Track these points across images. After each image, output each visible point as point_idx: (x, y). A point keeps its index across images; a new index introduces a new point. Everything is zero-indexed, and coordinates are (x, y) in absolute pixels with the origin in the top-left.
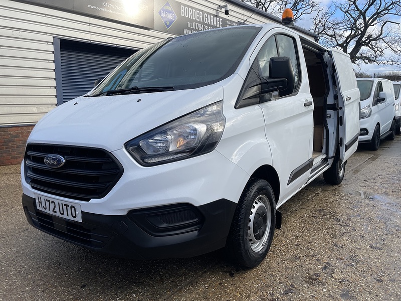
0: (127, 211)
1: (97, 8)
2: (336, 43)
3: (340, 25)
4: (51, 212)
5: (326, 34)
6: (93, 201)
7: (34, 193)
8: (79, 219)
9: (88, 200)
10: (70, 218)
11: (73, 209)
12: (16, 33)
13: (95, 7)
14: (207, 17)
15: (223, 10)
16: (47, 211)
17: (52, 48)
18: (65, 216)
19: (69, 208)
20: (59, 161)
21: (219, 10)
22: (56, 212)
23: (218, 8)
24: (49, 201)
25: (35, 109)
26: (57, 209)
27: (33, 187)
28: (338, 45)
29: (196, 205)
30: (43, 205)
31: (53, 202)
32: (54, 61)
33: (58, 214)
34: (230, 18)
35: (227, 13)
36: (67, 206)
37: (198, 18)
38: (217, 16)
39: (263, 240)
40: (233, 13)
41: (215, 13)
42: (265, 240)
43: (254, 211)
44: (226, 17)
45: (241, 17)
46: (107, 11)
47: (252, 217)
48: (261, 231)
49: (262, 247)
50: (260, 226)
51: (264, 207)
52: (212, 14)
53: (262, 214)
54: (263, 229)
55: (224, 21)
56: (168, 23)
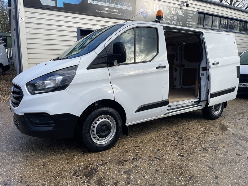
0: (24, 114)
1: (101, 12)
6: (16, 108)
12: (58, 28)
13: (99, 11)
14: (173, 10)
15: (185, 4)
17: (76, 35)
21: (182, 4)
23: (182, 3)
29: (50, 114)
34: (191, 9)
35: (187, 6)
37: (167, 11)
38: (181, 9)
39: (108, 140)
40: (193, 6)
41: (179, 7)
42: (110, 139)
43: (98, 123)
44: (188, 8)
45: (201, 7)
46: (106, 12)
47: (96, 126)
48: (103, 134)
49: (106, 142)
50: (103, 131)
51: (108, 122)
52: (177, 8)
53: (105, 125)
54: (106, 133)
55: (186, 11)
56: (145, 16)
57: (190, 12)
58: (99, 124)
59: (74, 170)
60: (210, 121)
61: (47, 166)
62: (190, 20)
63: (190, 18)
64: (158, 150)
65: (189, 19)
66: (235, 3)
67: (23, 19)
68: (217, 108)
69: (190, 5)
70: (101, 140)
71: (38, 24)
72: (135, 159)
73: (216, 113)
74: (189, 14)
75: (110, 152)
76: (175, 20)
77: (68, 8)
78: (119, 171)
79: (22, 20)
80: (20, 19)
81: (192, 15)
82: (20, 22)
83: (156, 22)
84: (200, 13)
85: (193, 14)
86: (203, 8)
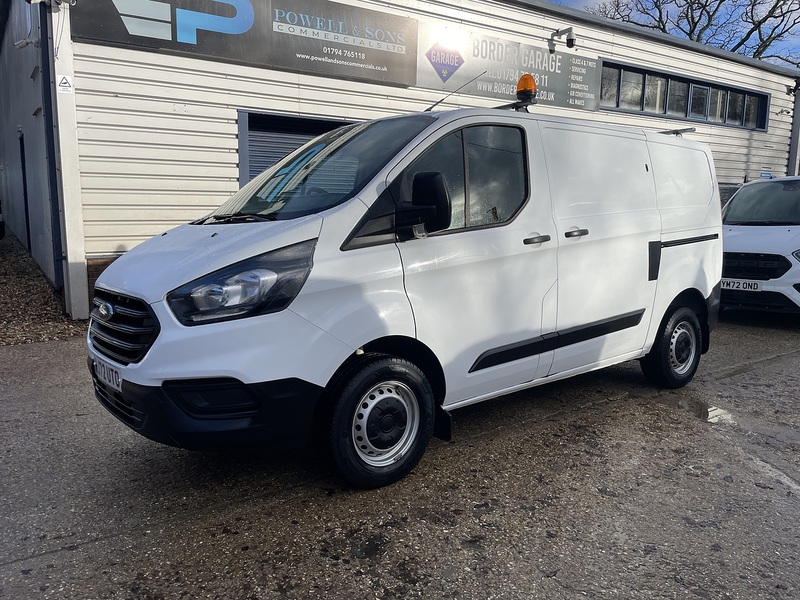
0: (162, 382)
6: (131, 365)
9: (126, 364)
10: (115, 387)
12: (180, 108)
13: (308, 57)
14: (528, 56)
15: (564, 38)
16: (102, 378)
17: (234, 129)
18: (112, 384)
19: (114, 374)
21: (556, 38)
22: (106, 379)
23: (553, 35)
24: (101, 364)
26: (106, 375)
30: (98, 368)
32: (237, 150)
34: (581, 53)
35: (570, 43)
36: (112, 371)
38: (552, 51)
39: (397, 452)
40: (587, 43)
41: (545, 45)
42: (403, 452)
43: (372, 404)
44: (571, 51)
45: (609, 48)
46: (329, 61)
47: (366, 412)
48: (386, 436)
49: (391, 461)
50: (386, 428)
51: (398, 401)
52: (539, 49)
53: (391, 410)
54: (393, 433)
55: (567, 59)
56: (445, 73)
57: (578, 62)
58: (375, 407)
59: (319, 542)
60: (666, 393)
61: (236, 533)
62: (578, 86)
63: (580, 79)
64: (540, 479)
65: (575, 82)
66: (704, 29)
67: (69, 79)
68: (684, 355)
69: (578, 42)
70: (380, 454)
71: (116, 95)
72: (482, 505)
73: (682, 370)
74: (575, 69)
75: (405, 487)
77: (211, 47)
78: (447, 539)
79: (64, 81)
80: (59, 79)
81: (584, 71)
82: (58, 89)
83: (516, 107)
84: (607, 64)
85: (587, 67)
86: (616, 50)
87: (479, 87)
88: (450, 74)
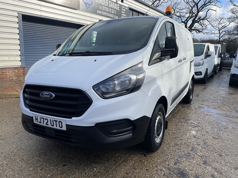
0: (95, 124)
2: (181, 21)
3: (184, 10)
4: (45, 125)
5: (176, 15)
6: (74, 118)
7: (32, 114)
8: (64, 128)
9: (71, 118)
10: (58, 128)
11: (60, 123)
14: (111, 4)
16: (42, 124)
17: (17, 20)
18: (55, 127)
19: (57, 123)
20: (51, 96)
22: (48, 125)
24: (43, 118)
25: (7, 58)
26: (49, 123)
27: (31, 110)
28: (182, 22)
29: (132, 119)
30: (39, 120)
31: (46, 119)
32: (18, 28)
33: (50, 126)
34: (124, 4)
35: (122, 1)
36: (56, 121)
37: (106, 4)
38: (117, 3)
39: (160, 137)
40: (125, 2)
45: (130, 4)
49: (159, 140)
52: (114, 2)
55: (121, 5)
56: (88, 6)
57: (123, 7)
58: (157, 122)
62: (124, 15)
63: (124, 13)
65: (123, 13)
68: (191, 94)
73: (191, 98)
74: (123, 10)
76: (112, 14)
81: (125, 10)
84: (131, 9)
86: (132, 5)
87: (98, 12)
88: (89, 7)
